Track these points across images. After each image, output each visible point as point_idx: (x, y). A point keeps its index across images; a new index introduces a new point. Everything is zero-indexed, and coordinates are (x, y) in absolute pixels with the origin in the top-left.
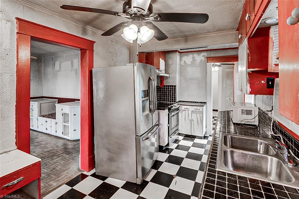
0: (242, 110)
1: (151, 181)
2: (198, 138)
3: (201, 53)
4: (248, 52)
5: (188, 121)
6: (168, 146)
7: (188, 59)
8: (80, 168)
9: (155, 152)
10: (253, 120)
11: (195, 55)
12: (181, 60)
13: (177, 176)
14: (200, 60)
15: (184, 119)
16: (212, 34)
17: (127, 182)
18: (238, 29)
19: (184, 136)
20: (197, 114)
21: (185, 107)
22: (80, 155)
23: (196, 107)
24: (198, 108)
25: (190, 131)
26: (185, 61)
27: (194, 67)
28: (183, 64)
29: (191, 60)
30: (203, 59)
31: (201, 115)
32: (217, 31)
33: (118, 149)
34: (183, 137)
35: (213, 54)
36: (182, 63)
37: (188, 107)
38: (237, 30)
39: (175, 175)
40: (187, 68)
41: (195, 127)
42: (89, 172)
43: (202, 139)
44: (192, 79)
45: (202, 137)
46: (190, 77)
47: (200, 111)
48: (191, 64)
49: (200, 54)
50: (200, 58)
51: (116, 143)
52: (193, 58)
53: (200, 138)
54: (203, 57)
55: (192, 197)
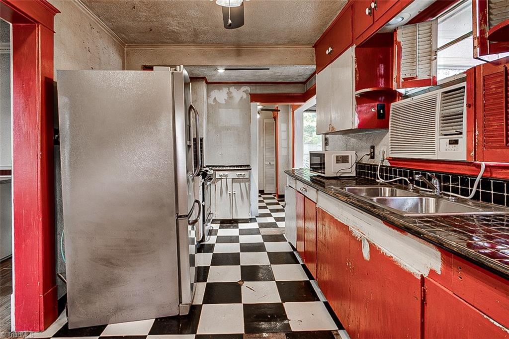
0: (337, 157)
1: (204, 303)
2: (243, 221)
3: (242, 86)
4: (356, 66)
5: (227, 197)
6: (204, 241)
7: (220, 95)
8: (13, 329)
9: (196, 253)
10: (350, 170)
11: (233, 89)
12: (208, 96)
13: (245, 282)
14: (240, 98)
15: (220, 195)
16: (279, 47)
17: (156, 319)
18: (315, 45)
19: (220, 223)
20: (241, 184)
21: (222, 173)
22: (13, 296)
23: (238, 173)
24: (243, 173)
25: (230, 212)
26: (215, 98)
27: (231, 109)
28: (212, 103)
29: (226, 97)
30: (245, 96)
31: (247, 184)
32: (289, 43)
33: (134, 254)
34: (219, 225)
35: (259, 90)
36: (211, 101)
37: (226, 173)
38: (313, 47)
39: (240, 281)
40: (220, 109)
41: (237, 205)
42: (45, 329)
43: (248, 222)
44: (227, 129)
45: (248, 219)
46: (224, 126)
47: (246, 177)
48: (225, 104)
49: (240, 89)
50: (240, 94)
51: (127, 241)
52: (229, 93)
53: (246, 221)
54: (244, 93)
55: (284, 304)
